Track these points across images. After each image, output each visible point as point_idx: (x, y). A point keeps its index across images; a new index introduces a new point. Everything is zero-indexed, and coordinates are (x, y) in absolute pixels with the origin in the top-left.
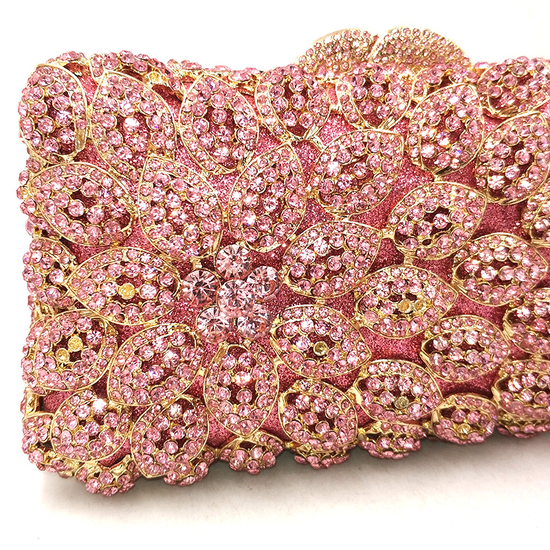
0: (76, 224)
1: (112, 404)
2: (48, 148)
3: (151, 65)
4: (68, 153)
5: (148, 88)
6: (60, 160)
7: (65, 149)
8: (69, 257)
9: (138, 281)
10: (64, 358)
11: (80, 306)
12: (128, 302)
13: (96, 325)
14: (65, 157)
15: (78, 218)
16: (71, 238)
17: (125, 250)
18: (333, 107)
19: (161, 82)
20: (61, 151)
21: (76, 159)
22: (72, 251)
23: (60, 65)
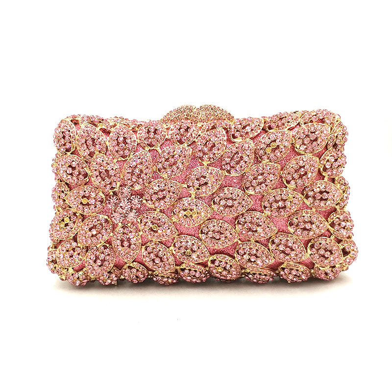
0: (69, 177)
1: (79, 245)
2: (62, 150)
3: (101, 121)
4: (69, 151)
5: (98, 129)
6: (66, 154)
7: (68, 150)
8: (67, 188)
9: (88, 198)
10: (62, 225)
11: (70, 207)
12: (84, 205)
13: (75, 214)
14: (68, 153)
15: (70, 174)
16: (68, 182)
17: (86, 187)
18: (167, 137)
19: (103, 127)
20: (67, 151)
21: (71, 154)
22: (69, 187)
23: (69, 120)
